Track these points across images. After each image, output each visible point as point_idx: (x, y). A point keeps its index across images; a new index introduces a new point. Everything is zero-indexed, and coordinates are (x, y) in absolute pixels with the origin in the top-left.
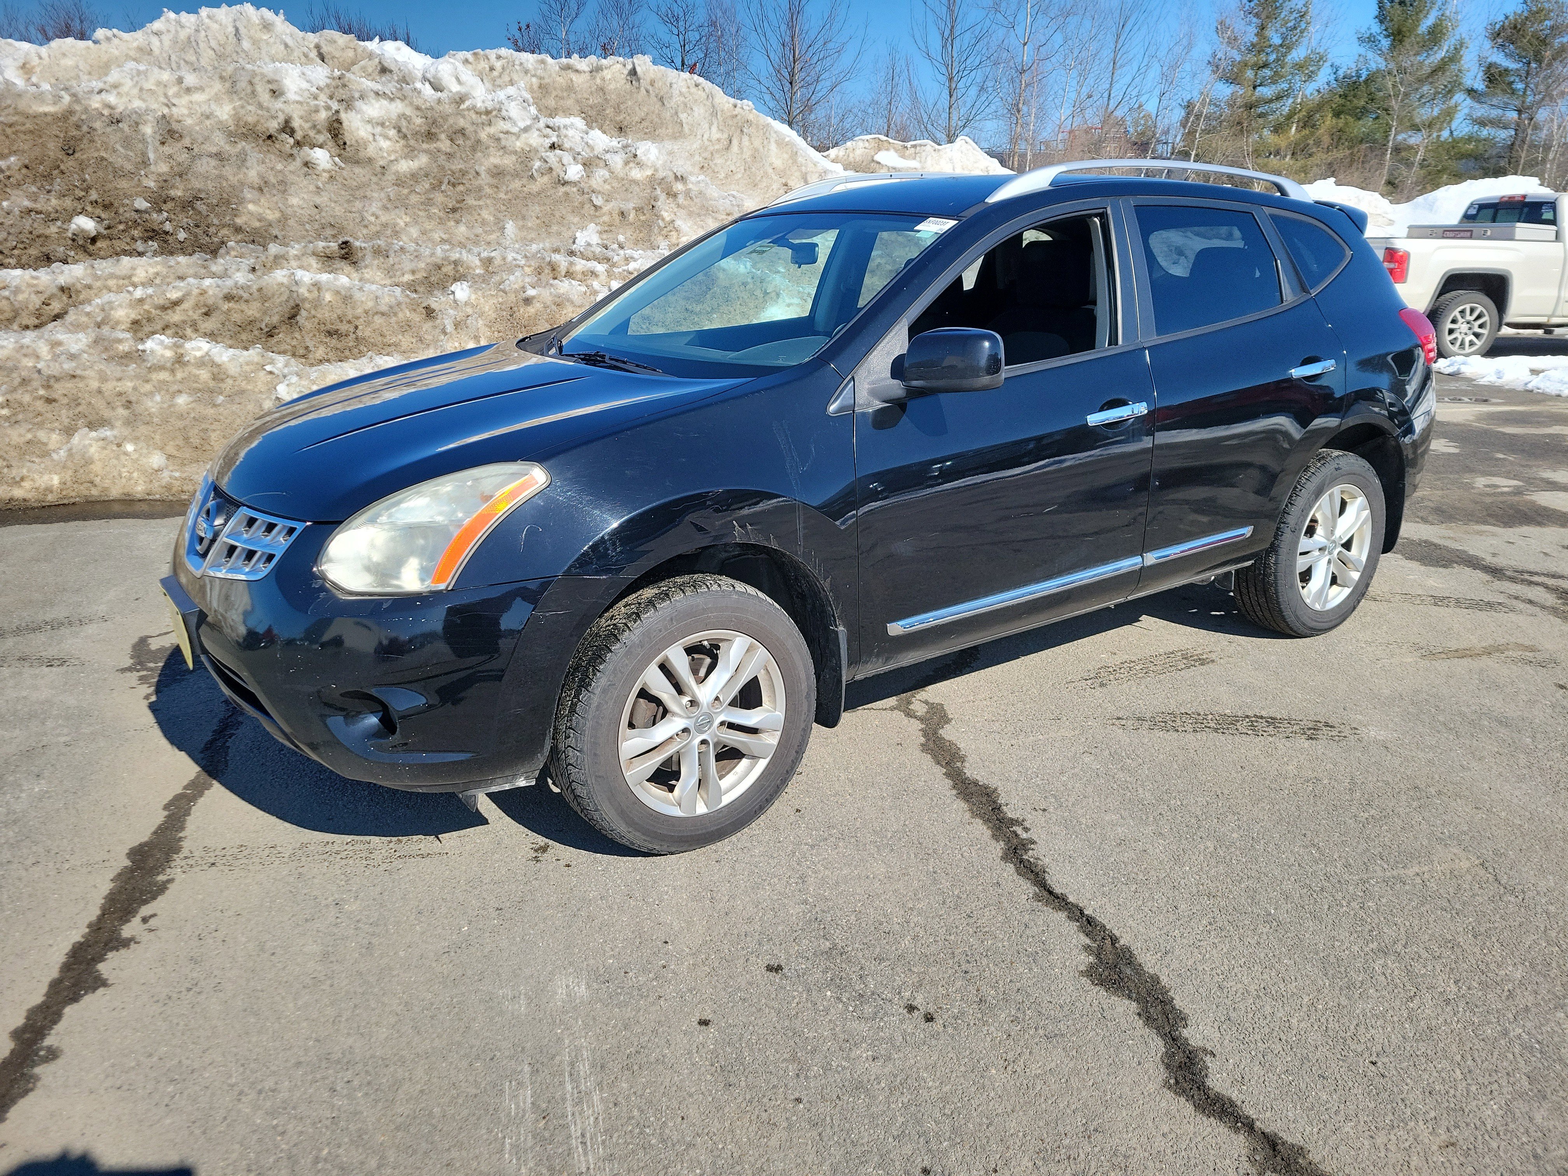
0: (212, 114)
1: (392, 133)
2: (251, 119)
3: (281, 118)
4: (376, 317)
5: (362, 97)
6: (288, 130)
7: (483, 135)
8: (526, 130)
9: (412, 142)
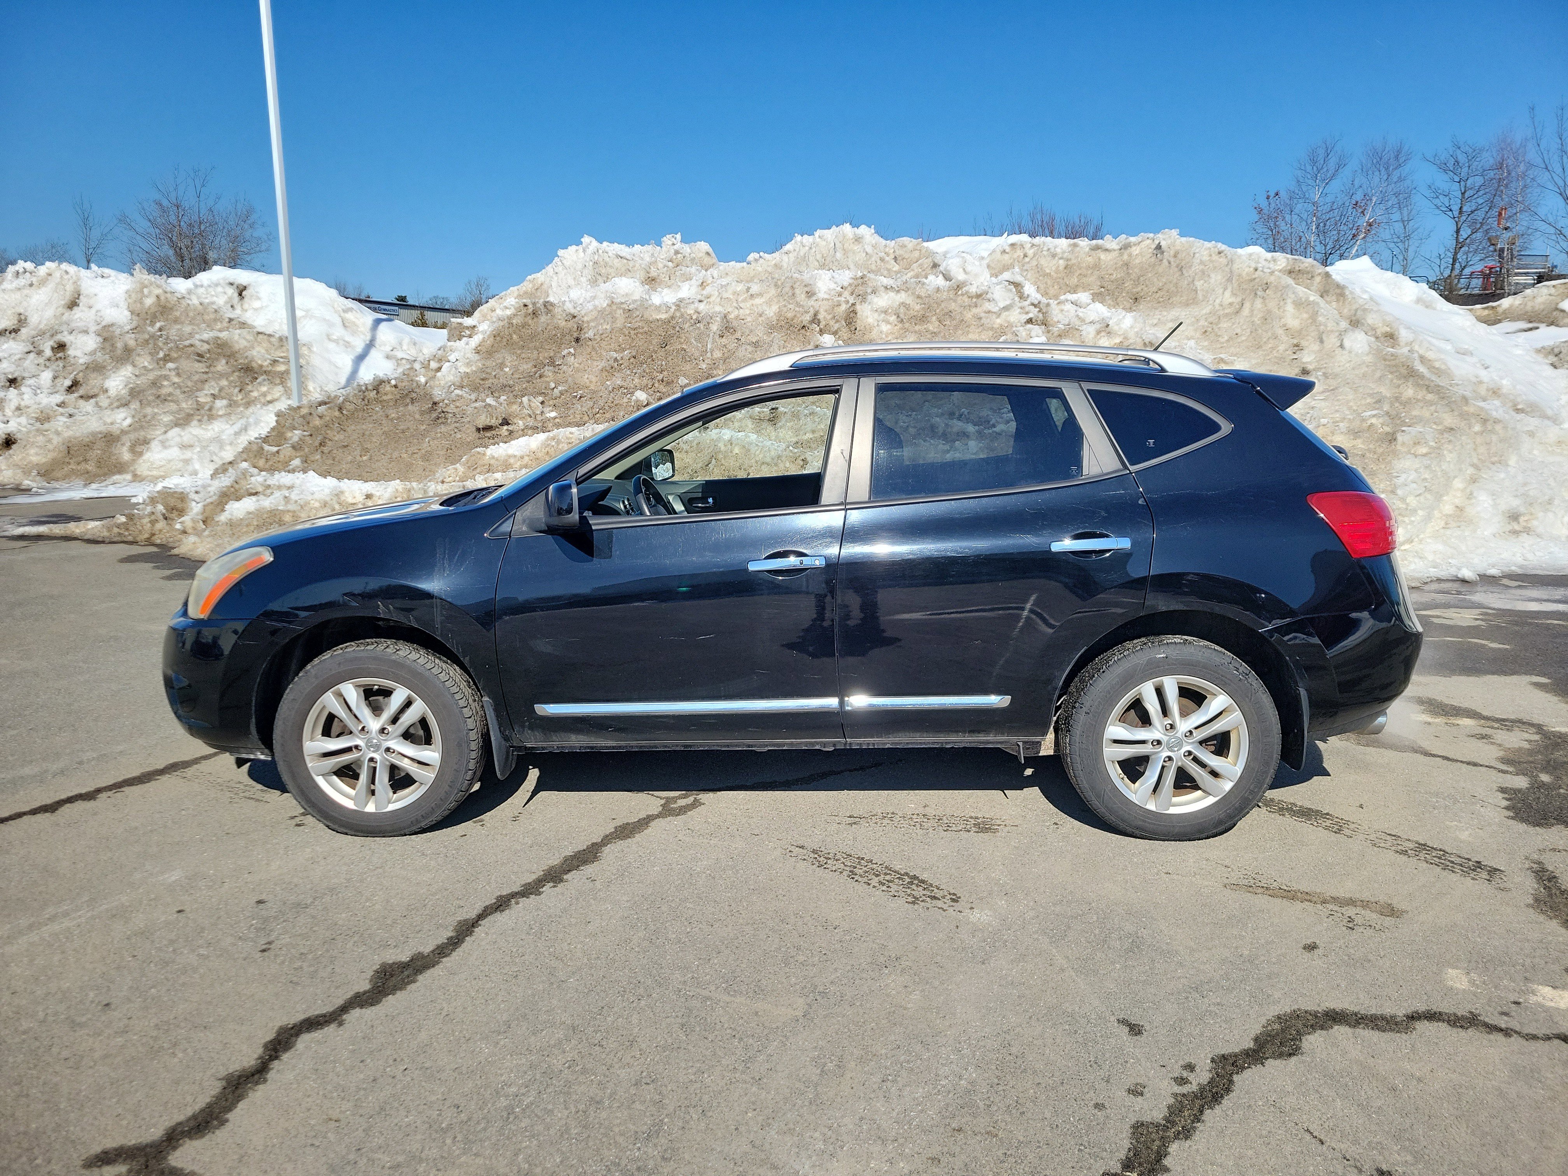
0: (763, 313)
1: (893, 318)
2: (790, 315)
3: (812, 312)
4: (763, 467)
5: (874, 292)
6: (816, 321)
7: (968, 316)
8: (1006, 308)
9: (907, 325)
